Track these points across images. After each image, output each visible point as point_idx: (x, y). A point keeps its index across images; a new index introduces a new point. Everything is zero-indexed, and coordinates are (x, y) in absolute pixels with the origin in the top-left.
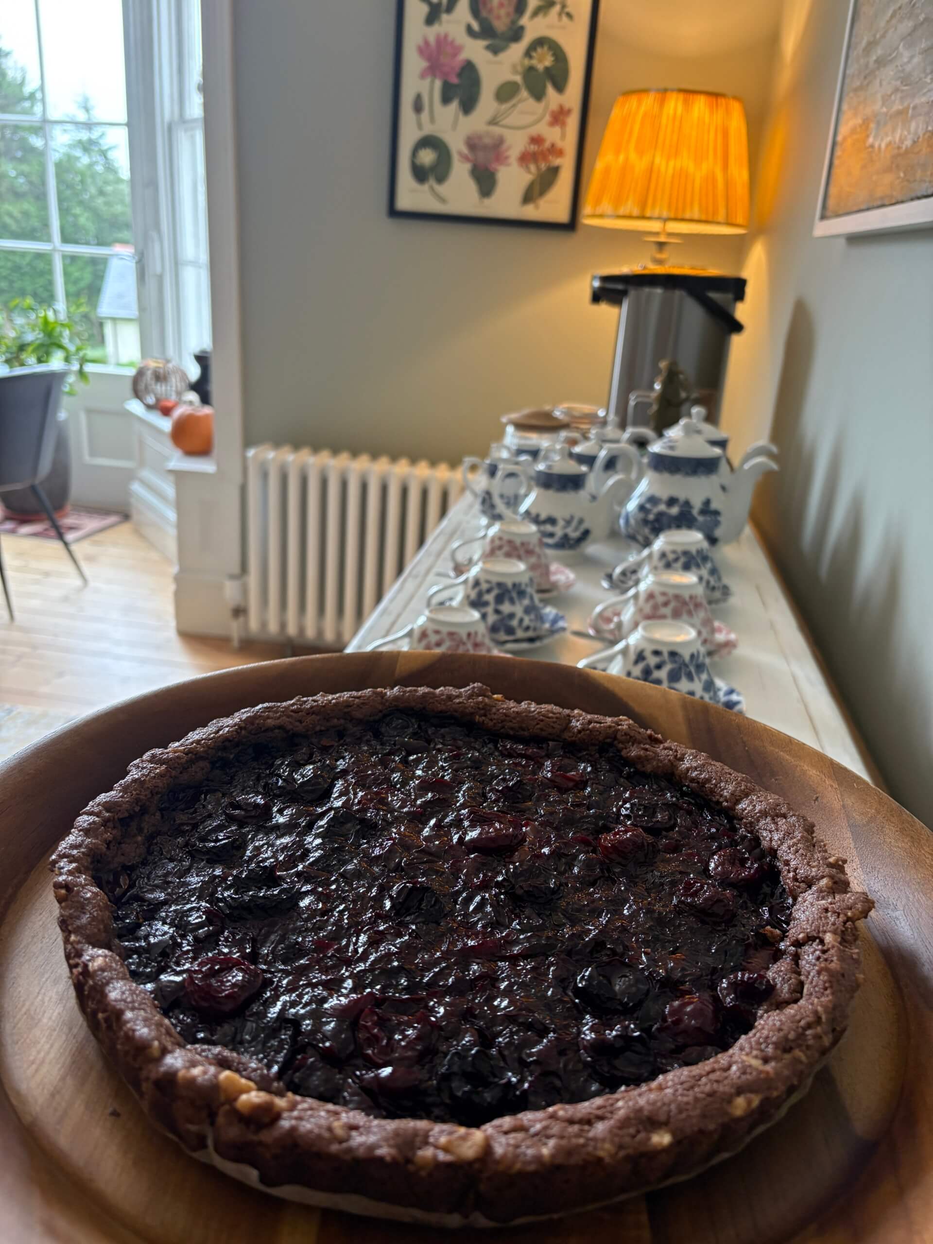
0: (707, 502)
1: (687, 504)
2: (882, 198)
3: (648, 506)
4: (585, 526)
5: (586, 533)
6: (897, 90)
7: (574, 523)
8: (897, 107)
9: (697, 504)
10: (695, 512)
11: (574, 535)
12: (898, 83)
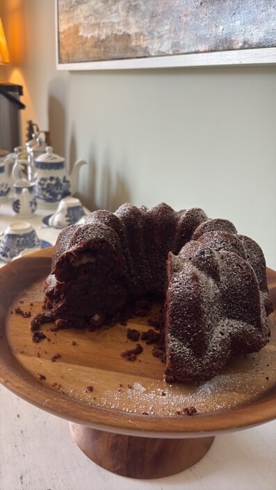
0: (65, 178)
1: (58, 179)
2: (94, 58)
3: (42, 182)
4: (8, 187)
5: (9, 189)
6: (91, 15)
7: (5, 186)
8: (93, 21)
9: (61, 178)
10: (61, 181)
11: (5, 190)
12: (92, 12)
